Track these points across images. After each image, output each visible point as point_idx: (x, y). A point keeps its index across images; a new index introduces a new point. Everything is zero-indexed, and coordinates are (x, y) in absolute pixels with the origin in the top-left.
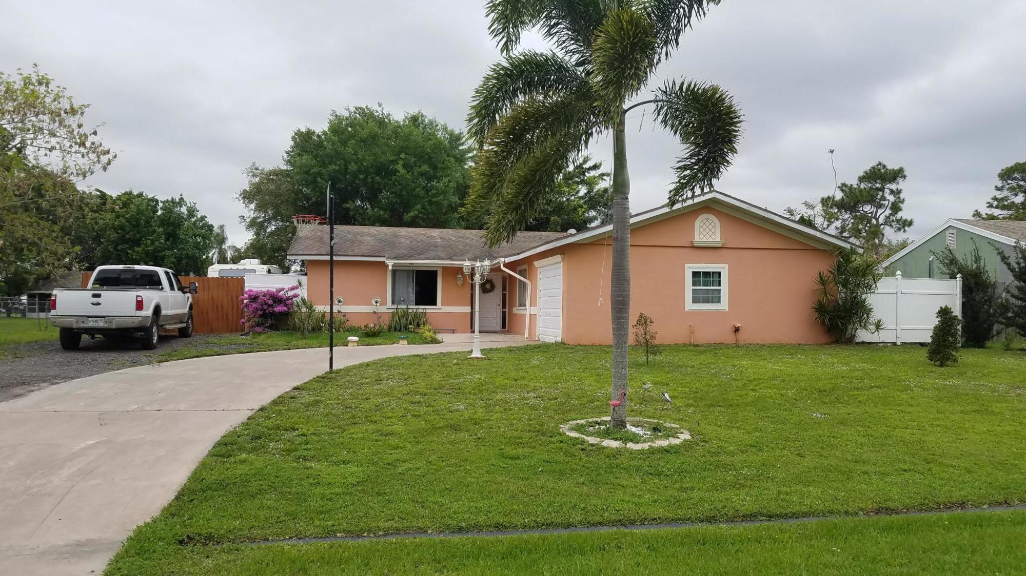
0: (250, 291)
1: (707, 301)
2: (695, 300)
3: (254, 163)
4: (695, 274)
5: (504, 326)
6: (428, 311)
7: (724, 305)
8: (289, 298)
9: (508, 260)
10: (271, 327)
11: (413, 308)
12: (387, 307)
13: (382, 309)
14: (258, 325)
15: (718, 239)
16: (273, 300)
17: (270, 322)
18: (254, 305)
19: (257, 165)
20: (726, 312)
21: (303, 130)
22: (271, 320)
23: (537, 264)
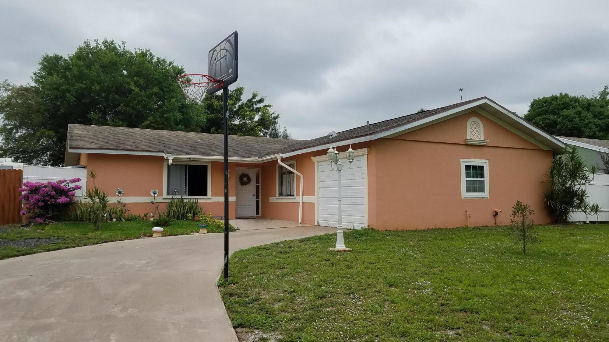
0: (28, 183)
1: (475, 190)
2: (468, 190)
3: (6, 80)
4: (468, 167)
5: (257, 213)
6: (199, 201)
7: (486, 194)
8: (70, 190)
9: (285, 155)
10: (53, 218)
11: (187, 198)
12: (163, 198)
13: (159, 199)
14: (38, 216)
15: (482, 139)
16: (55, 191)
17: (51, 213)
18: (36, 197)
19: (9, 82)
20: (489, 199)
21: (52, 55)
22: (53, 211)
23: (314, 159)
